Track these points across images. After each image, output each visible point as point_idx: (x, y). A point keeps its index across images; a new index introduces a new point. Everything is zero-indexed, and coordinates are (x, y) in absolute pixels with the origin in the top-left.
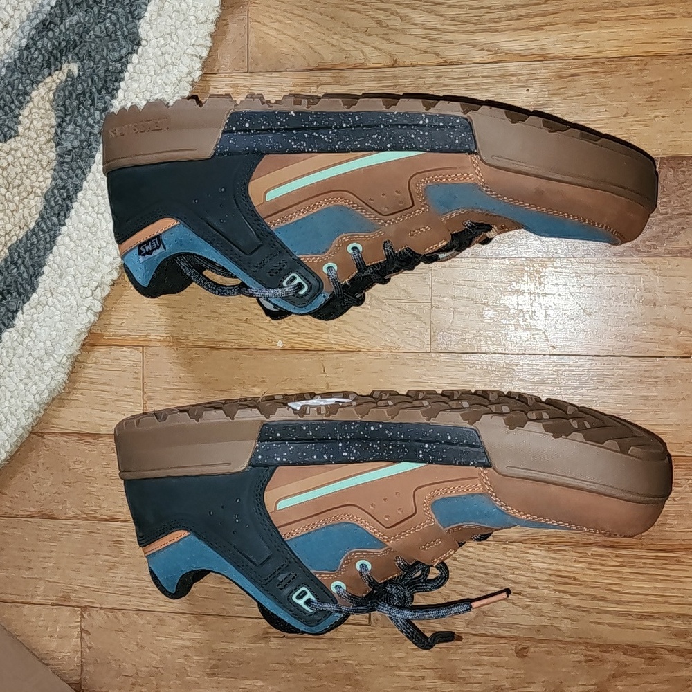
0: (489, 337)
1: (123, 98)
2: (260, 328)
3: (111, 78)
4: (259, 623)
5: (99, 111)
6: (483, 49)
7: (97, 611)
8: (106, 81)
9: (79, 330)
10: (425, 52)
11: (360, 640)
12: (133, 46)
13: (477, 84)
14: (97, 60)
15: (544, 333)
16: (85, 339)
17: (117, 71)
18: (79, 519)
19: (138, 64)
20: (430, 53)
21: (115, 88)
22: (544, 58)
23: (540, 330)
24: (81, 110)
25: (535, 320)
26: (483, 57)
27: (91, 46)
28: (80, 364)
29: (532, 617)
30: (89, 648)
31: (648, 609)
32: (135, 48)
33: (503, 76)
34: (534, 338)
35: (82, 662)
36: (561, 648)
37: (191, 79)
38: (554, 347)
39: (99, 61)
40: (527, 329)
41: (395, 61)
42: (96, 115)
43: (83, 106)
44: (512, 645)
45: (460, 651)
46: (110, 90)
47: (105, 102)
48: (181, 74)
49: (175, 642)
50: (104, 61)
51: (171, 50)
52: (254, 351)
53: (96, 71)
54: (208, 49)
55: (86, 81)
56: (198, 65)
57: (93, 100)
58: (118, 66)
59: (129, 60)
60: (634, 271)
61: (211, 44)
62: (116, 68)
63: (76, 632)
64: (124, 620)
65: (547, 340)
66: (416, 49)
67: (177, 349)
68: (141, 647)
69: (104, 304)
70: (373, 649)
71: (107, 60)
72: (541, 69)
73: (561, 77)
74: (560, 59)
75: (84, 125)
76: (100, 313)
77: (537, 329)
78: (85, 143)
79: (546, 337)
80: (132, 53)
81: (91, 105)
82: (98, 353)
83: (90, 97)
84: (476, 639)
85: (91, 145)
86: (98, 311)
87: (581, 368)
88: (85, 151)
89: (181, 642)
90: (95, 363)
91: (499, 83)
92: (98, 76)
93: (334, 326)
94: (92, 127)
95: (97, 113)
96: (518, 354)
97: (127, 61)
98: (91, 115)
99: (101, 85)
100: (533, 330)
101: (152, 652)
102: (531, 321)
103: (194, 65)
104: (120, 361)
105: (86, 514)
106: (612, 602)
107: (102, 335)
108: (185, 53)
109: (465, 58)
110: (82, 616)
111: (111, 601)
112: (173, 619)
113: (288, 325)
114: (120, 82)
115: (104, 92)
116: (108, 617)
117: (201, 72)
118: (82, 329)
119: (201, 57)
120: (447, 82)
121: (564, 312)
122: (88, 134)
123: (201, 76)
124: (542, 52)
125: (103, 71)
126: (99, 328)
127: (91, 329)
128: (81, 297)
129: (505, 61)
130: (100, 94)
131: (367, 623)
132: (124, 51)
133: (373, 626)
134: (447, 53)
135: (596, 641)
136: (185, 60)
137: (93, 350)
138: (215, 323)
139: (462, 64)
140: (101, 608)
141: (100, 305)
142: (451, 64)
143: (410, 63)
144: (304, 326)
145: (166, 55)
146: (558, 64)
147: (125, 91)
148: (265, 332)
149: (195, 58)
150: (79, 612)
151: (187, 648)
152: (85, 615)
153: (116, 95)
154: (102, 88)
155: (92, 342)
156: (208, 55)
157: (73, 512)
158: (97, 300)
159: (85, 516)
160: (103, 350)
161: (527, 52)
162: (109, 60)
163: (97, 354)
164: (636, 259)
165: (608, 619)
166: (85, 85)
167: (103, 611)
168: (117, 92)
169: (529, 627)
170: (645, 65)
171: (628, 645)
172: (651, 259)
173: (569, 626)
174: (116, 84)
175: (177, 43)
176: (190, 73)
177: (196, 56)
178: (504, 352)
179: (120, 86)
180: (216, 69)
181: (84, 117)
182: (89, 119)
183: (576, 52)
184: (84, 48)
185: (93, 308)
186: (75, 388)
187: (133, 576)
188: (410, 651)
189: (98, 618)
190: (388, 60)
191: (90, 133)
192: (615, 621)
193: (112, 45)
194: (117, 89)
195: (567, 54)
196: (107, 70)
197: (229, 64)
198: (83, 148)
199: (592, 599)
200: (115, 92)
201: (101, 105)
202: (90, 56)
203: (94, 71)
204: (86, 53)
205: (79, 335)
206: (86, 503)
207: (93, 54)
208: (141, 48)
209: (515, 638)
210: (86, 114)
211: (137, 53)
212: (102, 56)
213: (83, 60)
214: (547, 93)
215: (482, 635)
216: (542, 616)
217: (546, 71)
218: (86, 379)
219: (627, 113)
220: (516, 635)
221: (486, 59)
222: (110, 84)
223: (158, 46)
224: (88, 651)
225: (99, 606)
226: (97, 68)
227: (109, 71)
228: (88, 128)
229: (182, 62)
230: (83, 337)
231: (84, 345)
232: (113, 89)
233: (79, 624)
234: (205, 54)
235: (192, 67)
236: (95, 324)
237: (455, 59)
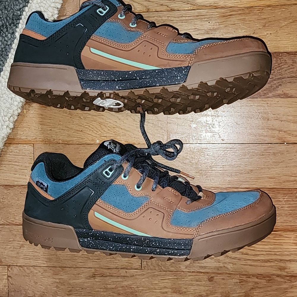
0: (194, 136)
1: (21, 28)
2: (89, 134)
3: (15, 18)
4: (90, 270)
5: (10, 34)
6: (188, 4)
7: (15, 267)
8: (13, 20)
9: (3, 137)
10: (162, 5)
11: (137, 276)
12: (26, 3)
13: (186, 20)
14: (9, 10)
15: (218, 134)
16: (6, 141)
17: (18, 15)
18: (5, 225)
19: (28, 11)
20: (164, 5)
21: (17, 23)
22: (216, 8)
23: (217, 132)
24: (2, 33)
25: (214, 128)
26: (188, 7)
27: (6, 4)
28: (4, 153)
29: (215, 263)
30: (12, 284)
31: (267, 258)
32: (27, 4)
33: (197, 16)
34: (214, 136)
35: (8, 291)
36: (228, 277)
37: (53, 18)
38: (223, 140)
39: (10, 10)
40: (211, 132)
41: (148, 9)
42: (9, 36)
43: (3, 31)
44: (207, 276)
45: (183, 280)
46: (15, 24)
47: (13, 30)
48: (48, 16)
49: (52, 280)
50: (12, 10)
51: (44, 5)
52: (85, 145)
53: (8, 15)
54: (61, 4)
55: (4, 20)
56: (56, 12)
57: (7, 29)
58: (19, 12)
59: (24, 10)
60: (259, 104)
61: (63, 2)
62: (18, 14)
63: (6, 277)
64: (28, 271)
65: (220, 137)
66: (158, 4)
67: (49, 145)
68: (36, 283)
69: (14, 124)
70: (143, 280)
71: (13, 10)
72: (216, 13)
73: (224, 16)
74: (222, 8)
75: (3, 41)
76: (13, 129)
77: (215, 132)
78: (4, 49)
79: (219, 135)
80: (25, 7)
81: (6, 31)
82: (12, 147)
83: (6, 27)
84: (190, 274)
85: (7, 50)
86: (12, 128)
87: (235, 149)
88: (4, 53)
89: (54, 280)
90: (11, 152)
91: (196, 19)
92: (9, 18)
93: (123, 132)
94: (7, 41)
95: (9, 35)
96: (207, 144)
97: (23, 10)
98: (6, 36)
99: (11, 22)
100: (213, 132)
101: (41, 285)
102: (213, 128)
103: (54, 11)
104: (23, 151)
105: (9, 223)
106: (250, 255)
107: (14, 139)
108: (50, 6)
109: (180, 8)
110: (8, 270)
111: (21, 262)
112: (50, 269)
113: (101, 132)
114: (20, 20)
115: (12, 25)
116: (20, 269)
117: (58, 15)
118: (4, 136)
119: (58, 8)
120: (172, 19)
121: (228, 124)
122: (5, 45)
123: (58, 17)
124: (216, 5)
125: (12, 15)
126: (12, 136)
127: (8, 136)
128: (4, 121)
129: (198, 9)
130: (10, 26)
131: (140, 268)
132: (21, 6)
133: (143, 270)
134: (172, 6)
135: (244, 273)
136: (50, 9)
137: (9, 146)
138: (67, 132)
139: (178, 10)
140: (17, 266)
141: (13, 125)
142: (174, 10)
143: (155, 11)
144: (109, 133)
145: (41, 7)
146: (223, 10)
147: (22, 24)
148: (91, 136)
149: (55, 8)
150: (6, 268)
151: (57, 282)
152: (10, 269)
153: (18, 26)
154: (11, 23)
155: (9, 142)
156: (61, 7)
157: (2, 222)
158: (11, 122)
159: (8, 223)
160: (15, 146)
161: (208, 5)
162: (14, 10)
163: (12, 148)
164: (259, 99)
165: (249, 262)
166: (3, 22)
167: (18, 267)
168: (18, 25)
169: (214, 268)
170: (262, 10)
171: (258, 274)
172: (266, 99)
173: (232, 267)
174: (18, 21)
175: (46, 2)
176: (52, 15)
177: (55, 7)
178: (200, 143)
179: (19, 22)
180: (65, 14)
181: (3, 37)
182: (6, 38)
183: (230, 5)
184: (2, 4)
185: (9, 126)
186: (2, 164)
187: (31, 250)
188: (160, 280)
189: (16, 270)
190: (145, 9)
191: (6, 44)
192: (253, 264)
193: (16, 3)
194: (18, 24)
195: (227, 6)
196: (13, 15)
197: (71, 11)
198: (3, 52)
199: (242, 254)
200: (17, 25)
201: (11, 31)
202: (5, 8)
203: (7, 15)
204: (3, 7)
205: (3, 139)
206: (8, 217)
207: (7, 7)
208: (29, 4)
209: (207, 273)
210: (4, 35)
211: (27, 7)
212: (11, 8)
213: (2, 10)
214: (218, 24)
215: (193, 272)
216: (220, 262)
217: (217, 13)
218: (7, 160)
219: (254, 32)
220: (208, 271)
221: (189, 8)
222: (15, 21)
223: (37, 3)
224: (11, 286)
225: (16, 264)
226: (9, 13)
227: (15, 15)
228: (5, 42)
229: (49, 10)
230: (5, 140)
231: (5, 144)
232: (17, 24)
233: (7, 273)
234: (59, 6)
235: (54, 12)
236: (10, 134)
237: (176, 8)
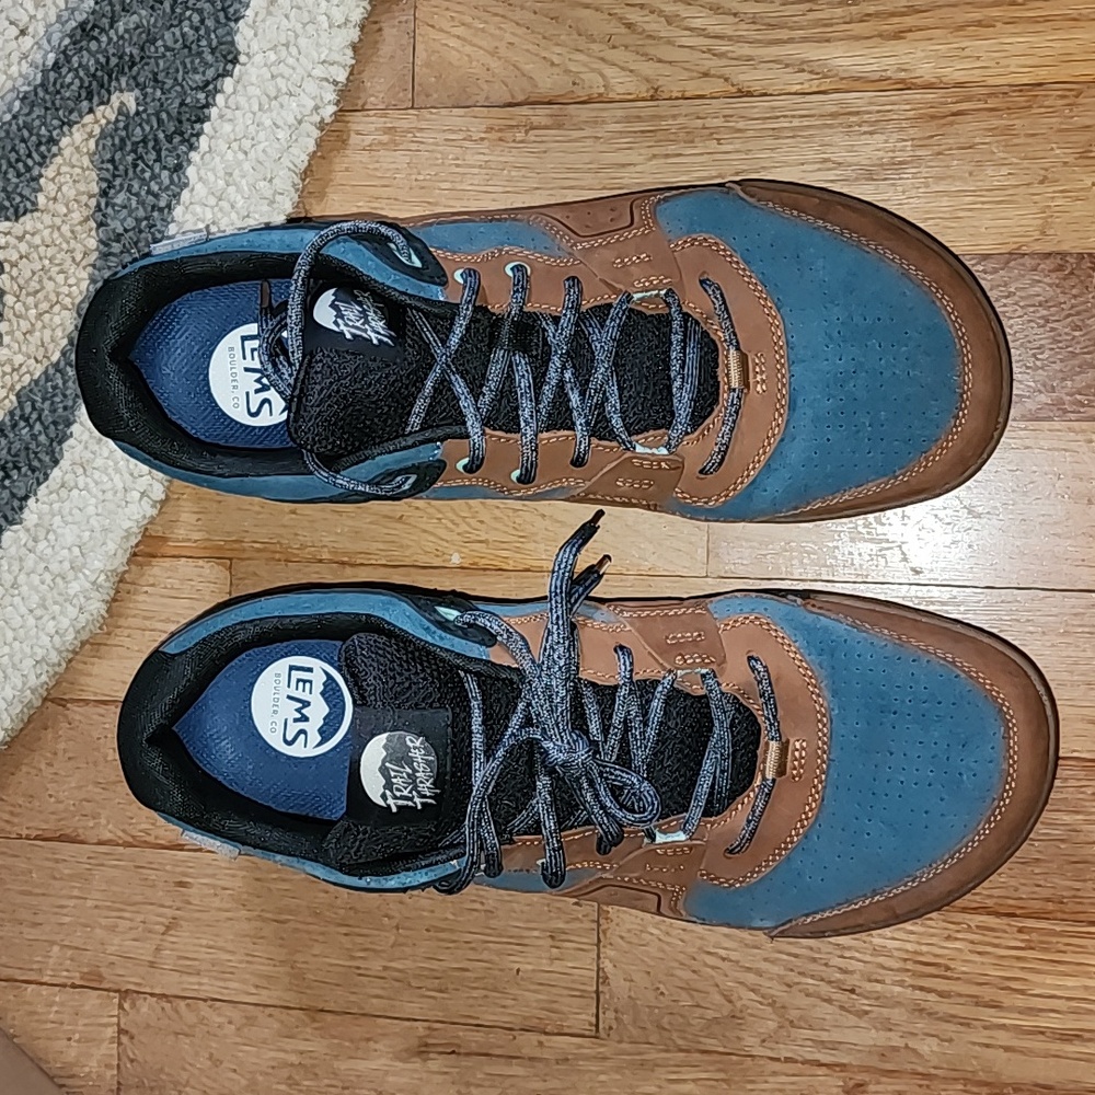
0: (806, 552)
1: (208, 149)
2: (425, 531)
3: (188, 116)
4: (411, 1028)
5: (169, 169)
6: (803, 71)
7: (145, 999)
8: (180, 122)
9: (126, 531)
10: (706, 75)
11: (581, 1063)
12: (226, 65)
13: (792, 129)
14: (167, 87)
15: (900, 547)
16: (137, 545)
17: (200, 105)
18: (118, 845)
19: (234, 93)
20: (714, 76)
21: (195, 132)
22: (906, 86)
23: (893, 542)
24: (139, 168)
25: (884, 524)
26: (802, 84)
27: (157, 65)
28: (128, 586)
29: (873, 1031)
30: (132, 1061)
31: (1071, 1024)
32: (229, 67)
33: (833, 115)
34: (883, 556)
35: (119, 1083)
36: (920, 1086)
37: (318, 119)
38: (917, 572)
39: (172, 88)
40: (871, 541)
41: (656, 90)
42: (163, 177)
43: (144, 162)
44: (839, 1078)
45: (749, 1086)
46: (186, 136)
47: (178, 156)
48: (302, 109)
49: (272, 1054)
50: (178, 88)
51: (287, 72)
52: (412, 570)
53: (165, 105)
54: (348, 70)
55: (148, 122)
56: (330, 96)
57: (159, 152)
58: (202, 96)
59: (219, 87)
60: (1056, 444)
61: (353, 62)
62: (198, 101)
63: (111, 1032)
64: (190, 1018)
65: (905, 559)
66: (692, 71)
67: (286, 565)
68: (216, 1062)
69: (168, 488)
70: (603, 1078)
71: (182, 87)
72: (903, 104)
73: (933, 117)
74: (929, 86)
75: (143, 193)
76: (163, 503)
77: (887, 541)
78: (144, 223)
79: (903, 553)
80: (223, 76)
81: (155, 161)
82: (158, 570)
83: (153, 148)
84: (777, 1066)
85: (155, 226)
86: (159, 499)
87: (962, 608)
88: (143, 235)
89: (282, 1055)
90: (153, 585)
91: (830, 126)
92: (168, 113)
93: (546, 529)
94: (156, 196)
95: (165, 174)
96: (855, 582)
97: (215, 88)
98: (154, 177)
99: (173, 129)
100: (881, 541)
101: (235, 1071)
102: (879, 527)
103: (323, 95)
104: (192, 583)
105: (133, 837)
106: (1011, 1009)
107: (164, 539)
108: (310, 76)
109: (772, 85)
110: (121, 1007)
111: (170, 983)
112: (270, 1015)
113: (469, 525)
114: (203, 122)
115: (177, 139)
116: (163, 1009)
117: (335, 108)
118: (131, 528)
119: (335, 83)
120: (741, 125)
121: (934, 512)
122: (149, 209)
123: (335, 113)
124: (903, 75)
125: (176, 104)
126: (159, 528)
127: (146, 529)
128: (132, 475)
129: (837, 91)
130: (170, 142)
131: (593, 1034)
132: (210, 73)
133: (602, 1039)
134: (742, 77)
135: (982, 1076)
136: (311, 87)
137: (149, 564)
138: (350, 523)
139: (765, 95)
140: (152, 995)
141: (162, 489)
142: (749, 94)
143: (680, 95)
144: (496, 529)
145: (279, 80)
146: (930, 96)
147: (211, 138)
148: (432, 538)
149: (325, 84)
150: (116, 1001)
151: (292, 1065)
152: (126, 1006)
153: (196, 144)
154: (174, 133)
155: (148, 550)
156: (348, 79)
157: (110, 832)
158: (157, 480)
159: (131, 840)
160: (167, 563)
161: (876, 76)
162: (186, 87)
163: (156, 571)
164: (1057, 425)
165: (1003, 1038)
166: (147, 128)
167: (155, 999)
168: (198, 140)
169: (868, 1049)
170: (1077, 97)
171: (1037, 1085)
172: (1084, 425)
173: (935, 1048)
174: (197, 126)
175: (298, 60)
176: (317, 108)
177: (327, 80)
178: (831, 578)
179: (202, 129)
180: (360, 102)
181: (144, 179)
182: (152, 183)
183: (960, 77)
184: (146, 67)
185: (150, 494)
186: (120, 627)
187: (204, 942)
188: (664, 1084)
189: (146, 1007)
190: (644, 88)
191: (153, 207)
192: (1015, 1043)
193: (192, 62)
194: (198, 135)
195: (944, 79)
196: (182, 104)
197: (381, 95)
198: (141, 231)
199: (977, 1004)
200: (195, 139)
201: (171, 162)
202: (156, 80)
203: (162, 105)
204: (150, 76)
205: (127, 538)
206: (132, 818)
207: (161, 77)
208: (238, 67)
209: (843, 1067)
210: (147, 175)
211: (232, 76)
212: (176, 79)
213: (145, 87)
214: (909, 143)
215: (787, 1060)
216: (890, 1030)
217: (908, 107)
218: (137, 612)
219: (1045, 178)
220: (844, 1061)
221: (806, 87)
222: (186, 125)
223: (266, 65)
224: (129, 1065)
225: (148, 990)
226: (167, 99)
227: (186, 105)
228: (150, 197)
229: (304, 90)
230: (134, 541)
231: (135, 555)
232: (192, 135)
233: (115, 1020)
234: (342, 77)
235: (322, 99)
236: (152, 520)
237: (756, 87)
